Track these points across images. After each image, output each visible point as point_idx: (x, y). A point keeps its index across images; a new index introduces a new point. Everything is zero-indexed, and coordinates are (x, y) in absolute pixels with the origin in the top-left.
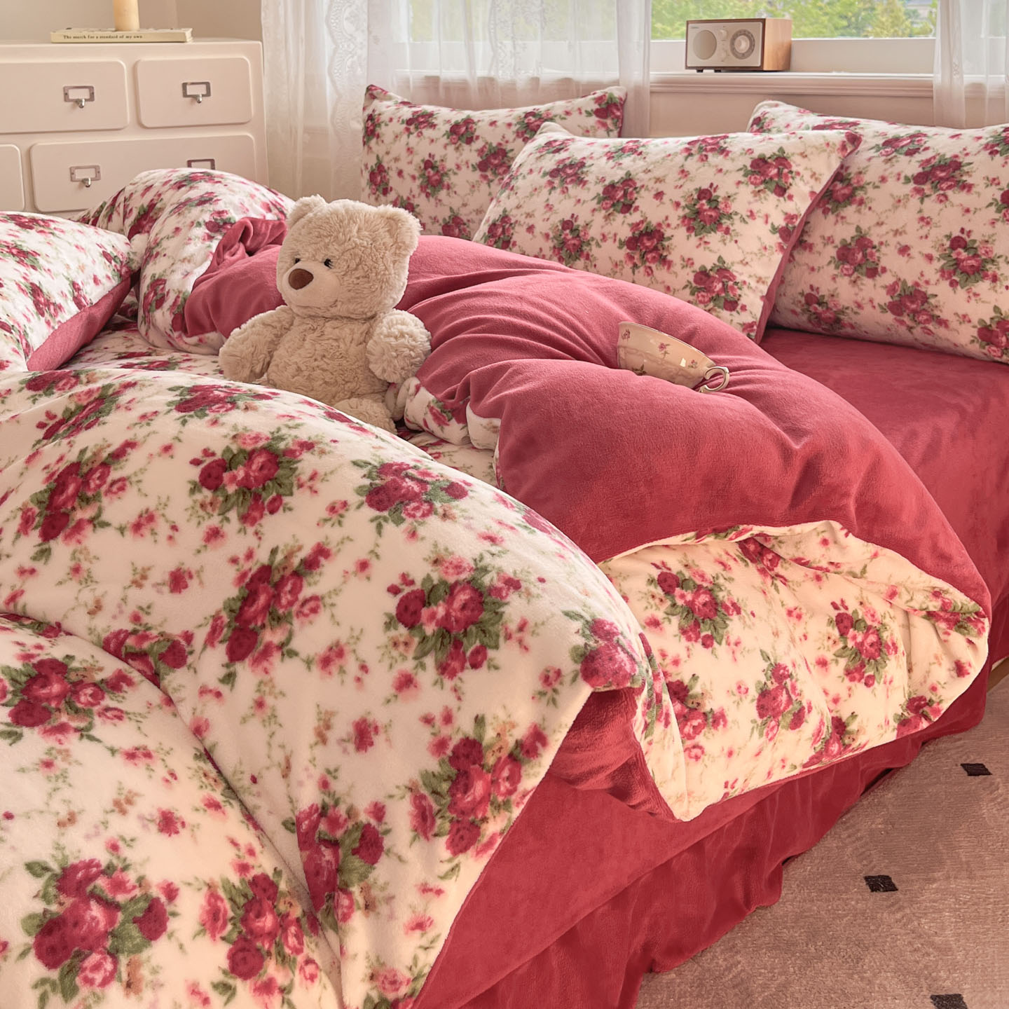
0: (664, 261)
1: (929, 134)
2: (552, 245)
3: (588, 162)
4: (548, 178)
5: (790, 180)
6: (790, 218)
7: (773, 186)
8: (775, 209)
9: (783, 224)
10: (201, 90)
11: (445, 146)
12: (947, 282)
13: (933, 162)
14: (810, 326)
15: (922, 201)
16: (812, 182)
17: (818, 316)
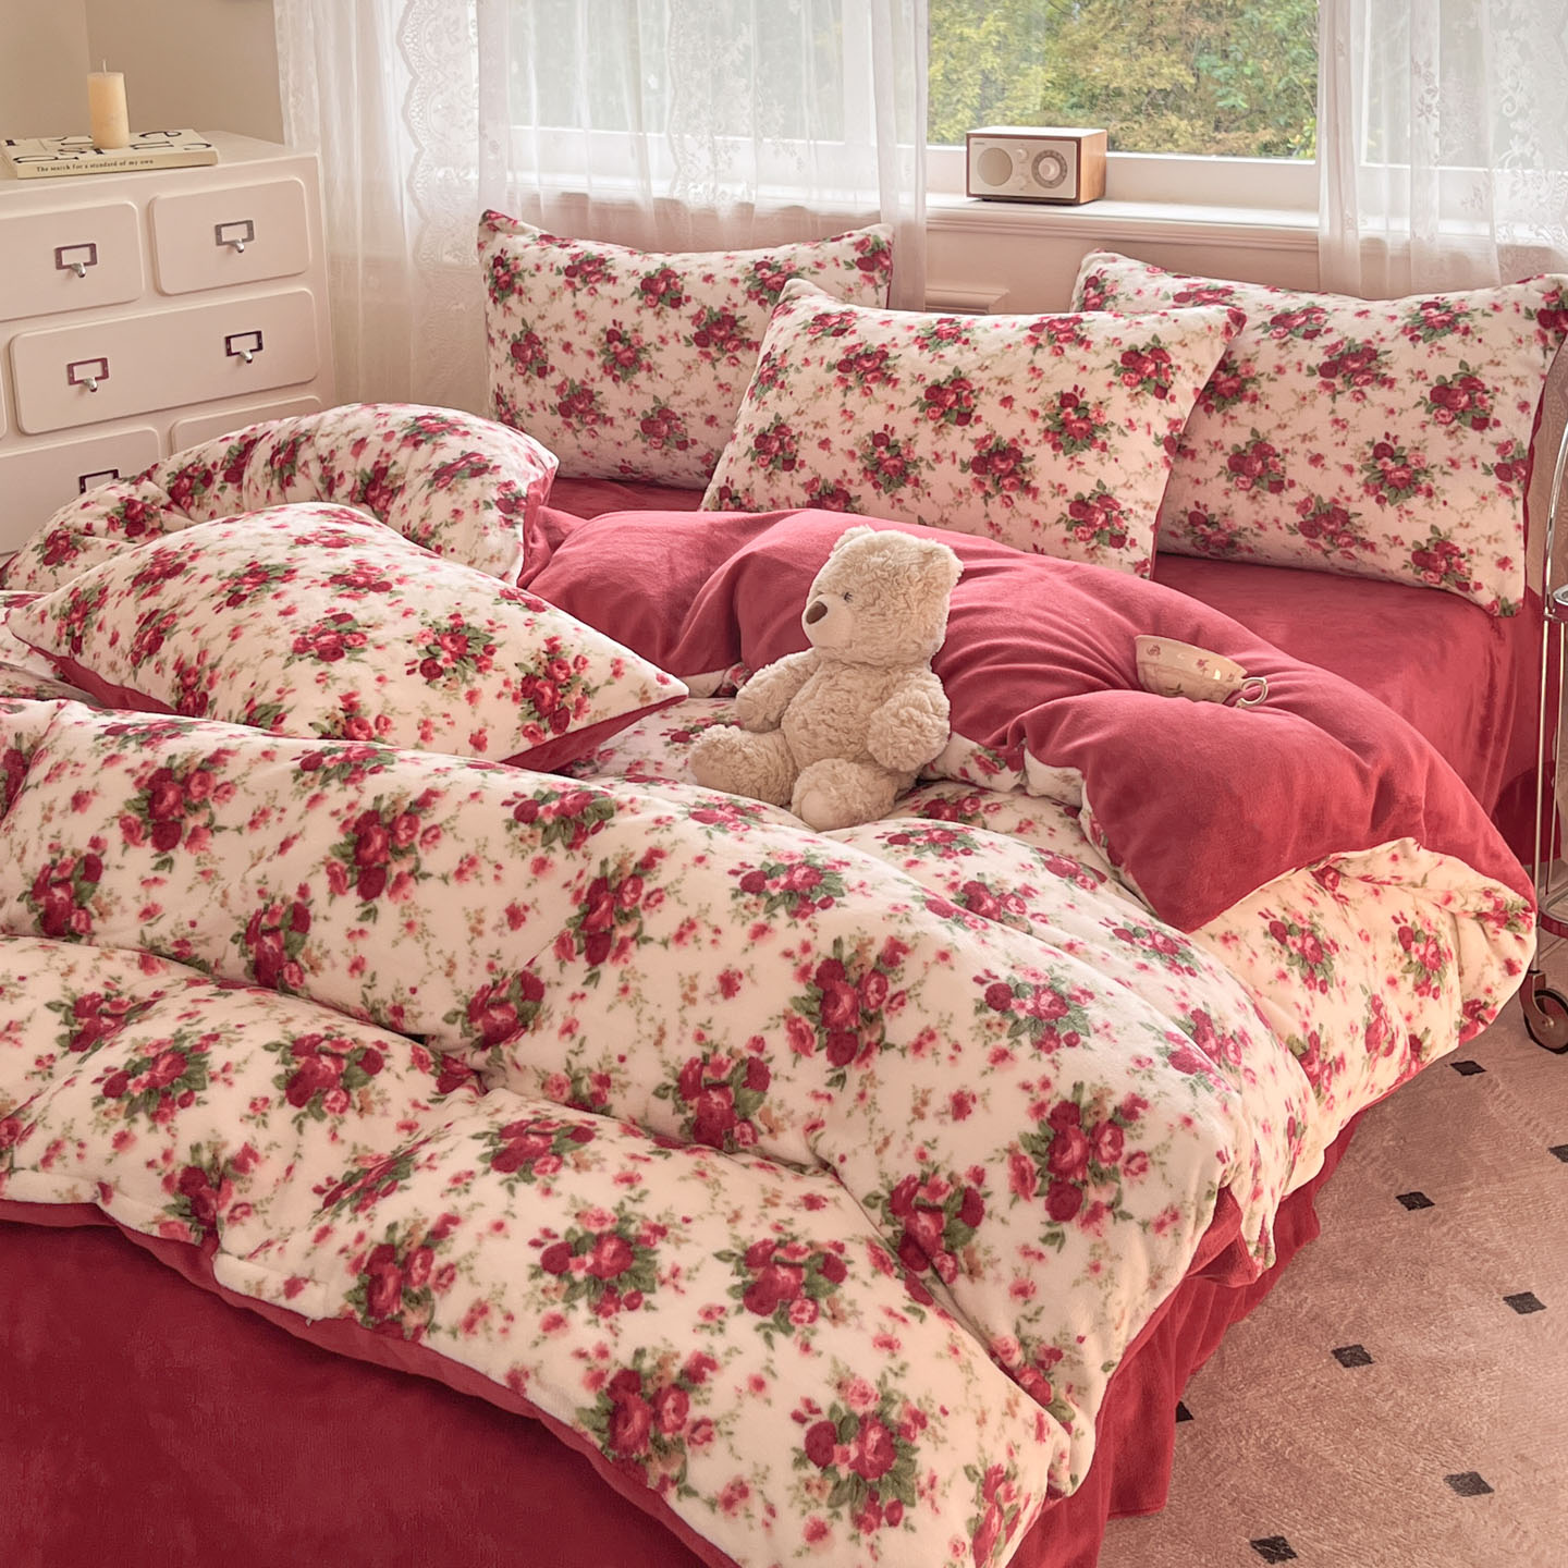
0: (1027, 488)
1: (1329, 309)
2: (861, 466)
3: (893, 352)
4: (836, 372)
5: (1171, 377)
6: (1174, 424)
7: (1152, 386)
8: (1157, 415)
9: (1167, 432)
10: (242, 232)
11: (638, 311)
12: (1374, 498)
13: (1341, 349)
14: (1193, 550)
15: (1334, 399)
16: (1195, 376)
17: (1206, 539)
